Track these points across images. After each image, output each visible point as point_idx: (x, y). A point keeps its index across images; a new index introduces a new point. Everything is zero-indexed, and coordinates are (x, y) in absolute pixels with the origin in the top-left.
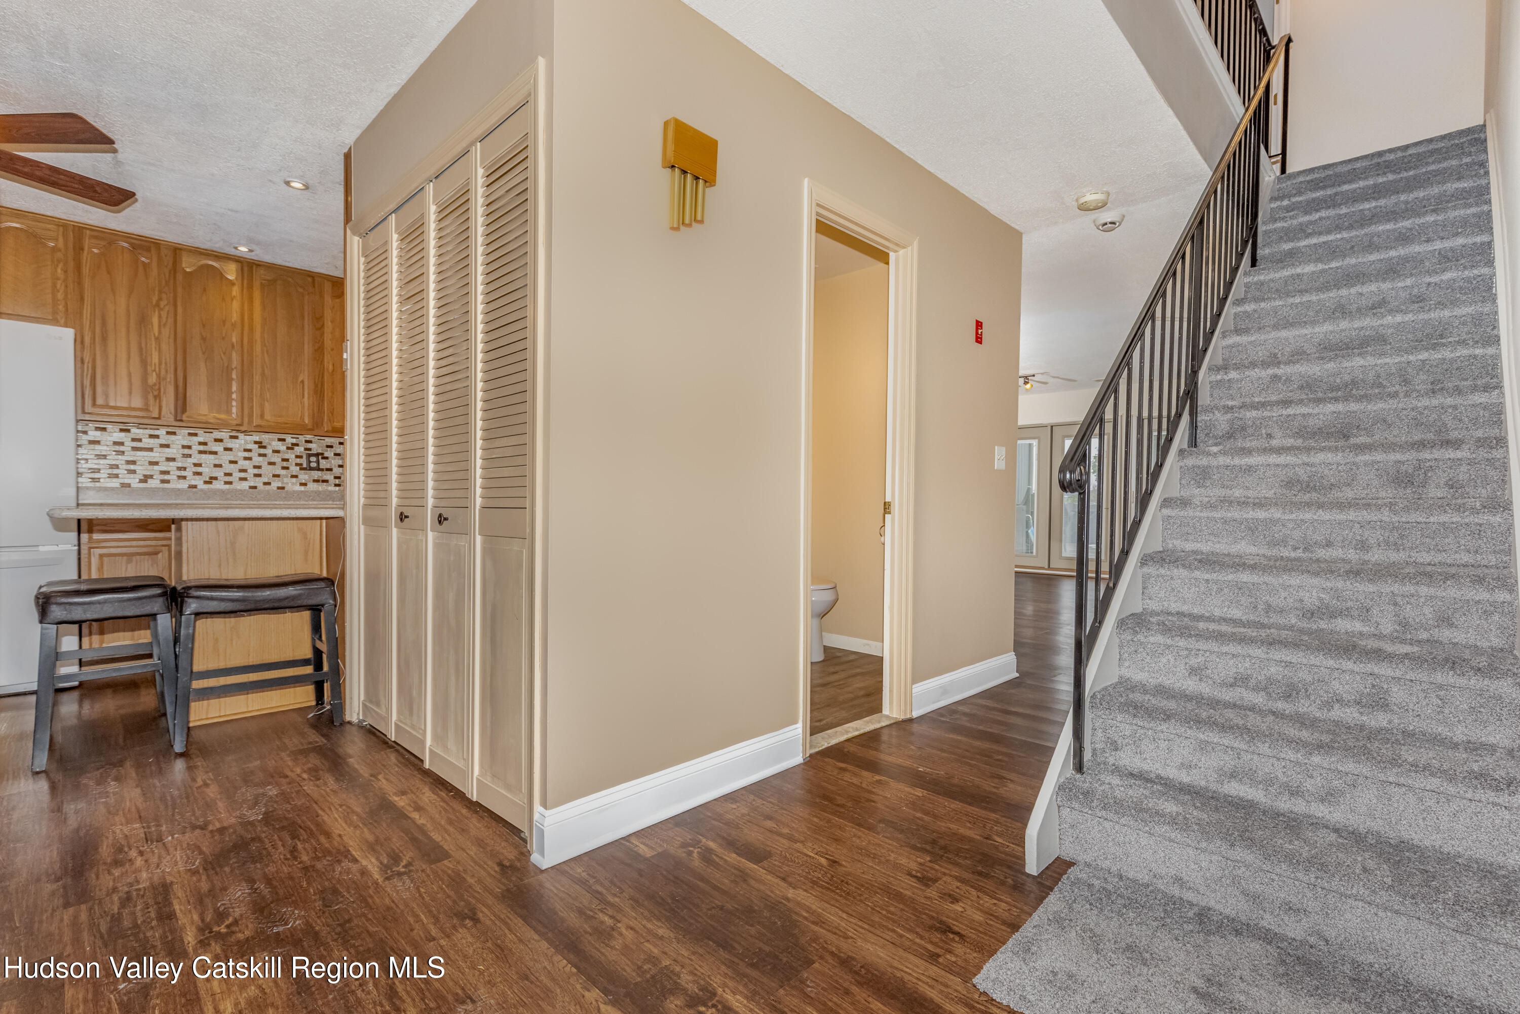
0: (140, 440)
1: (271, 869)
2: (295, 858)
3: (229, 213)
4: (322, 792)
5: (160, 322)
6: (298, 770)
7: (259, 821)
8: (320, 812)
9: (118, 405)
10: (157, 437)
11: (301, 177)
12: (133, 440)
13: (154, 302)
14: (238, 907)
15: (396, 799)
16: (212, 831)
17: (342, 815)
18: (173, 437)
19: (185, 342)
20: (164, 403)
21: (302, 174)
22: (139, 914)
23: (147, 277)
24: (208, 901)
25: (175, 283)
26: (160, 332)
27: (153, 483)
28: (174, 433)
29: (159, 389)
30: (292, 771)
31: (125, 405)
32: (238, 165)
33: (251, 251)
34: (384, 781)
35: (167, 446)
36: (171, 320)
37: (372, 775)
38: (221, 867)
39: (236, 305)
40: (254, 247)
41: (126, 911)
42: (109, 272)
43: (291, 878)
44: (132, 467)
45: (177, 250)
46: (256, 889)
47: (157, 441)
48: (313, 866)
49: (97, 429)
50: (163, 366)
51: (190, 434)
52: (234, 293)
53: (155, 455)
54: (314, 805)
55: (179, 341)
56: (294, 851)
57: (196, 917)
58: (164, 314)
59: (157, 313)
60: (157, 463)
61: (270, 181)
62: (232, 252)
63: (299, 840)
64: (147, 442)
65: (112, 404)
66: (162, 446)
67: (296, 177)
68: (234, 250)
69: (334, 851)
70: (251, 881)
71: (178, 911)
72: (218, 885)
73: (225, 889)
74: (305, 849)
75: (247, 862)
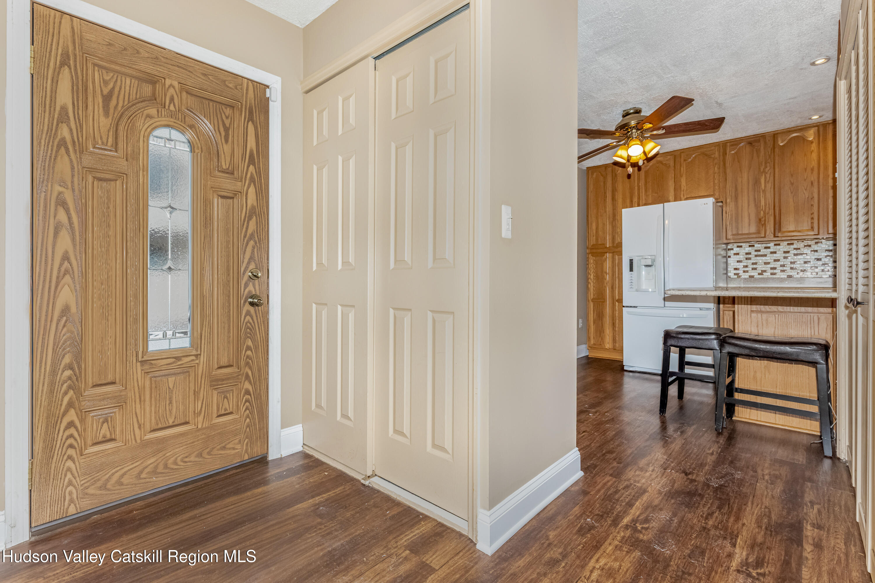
0: (759, 251)
1: (690, 516)
2: (707, 518)
3: (791, 100)
4: (766, 493)
5: (765, 180)
6: (766, 472)
7: (713, 488)
8: (750, 504)
9: (744, 232)
10: (769, 248)
11: (820, 55)
12: (756, 251)
13: (762, 170)
14: (656, 523)
15: (809, 527)
16: (688, 479)
17: (759, 513)
18: (778, 247)
19: (780, 189)
20: (768, 228)
21: (819, 53)
22: (624, 496)
23: (758, 157)
24: (650, 509)
25: (774, 155)
26: (765, 186)
27: (767, 275)
28: (779, 245)
29: (765, 220)
30: (762, 470)
31: (747, 232)
32: (776, 71)
33: (820, 117)
34: (816, 510)
35: (775, 253)
36: (772, 178)
37: (811, 502)
38: (672, 498)
39: (814, 156)
40: (822, 113)
41: (623, 491)
42: (739, 162)
43: (692, 528)
44: (755, 266)
45: (775, 135)
46: (672, 520)
47: (769, 250)
48: (709, 530)
49: (738, 247)
50: (767, 206)
51: (788, 244)
52: (813, 148)
53: (768, 259)
54: (751, 497)
55: (776, 190)
56: (710, 515)
57: (638, 513)
58: (768, 176)
59: (763, 176)
60: (769, 263)
61: (802, 69)
62: (810, 122)
63: (720, 511)
64: (763, 251)
65: (740, 232)
66: (772, 253)
67: (817, 57)
68: (810, 121)
69: (729, 530)
70: (675, 515)
71: (635, 505)
72: (662, 506)
73: (661, 510)
74: (717, 518)
75: (684, 504)
